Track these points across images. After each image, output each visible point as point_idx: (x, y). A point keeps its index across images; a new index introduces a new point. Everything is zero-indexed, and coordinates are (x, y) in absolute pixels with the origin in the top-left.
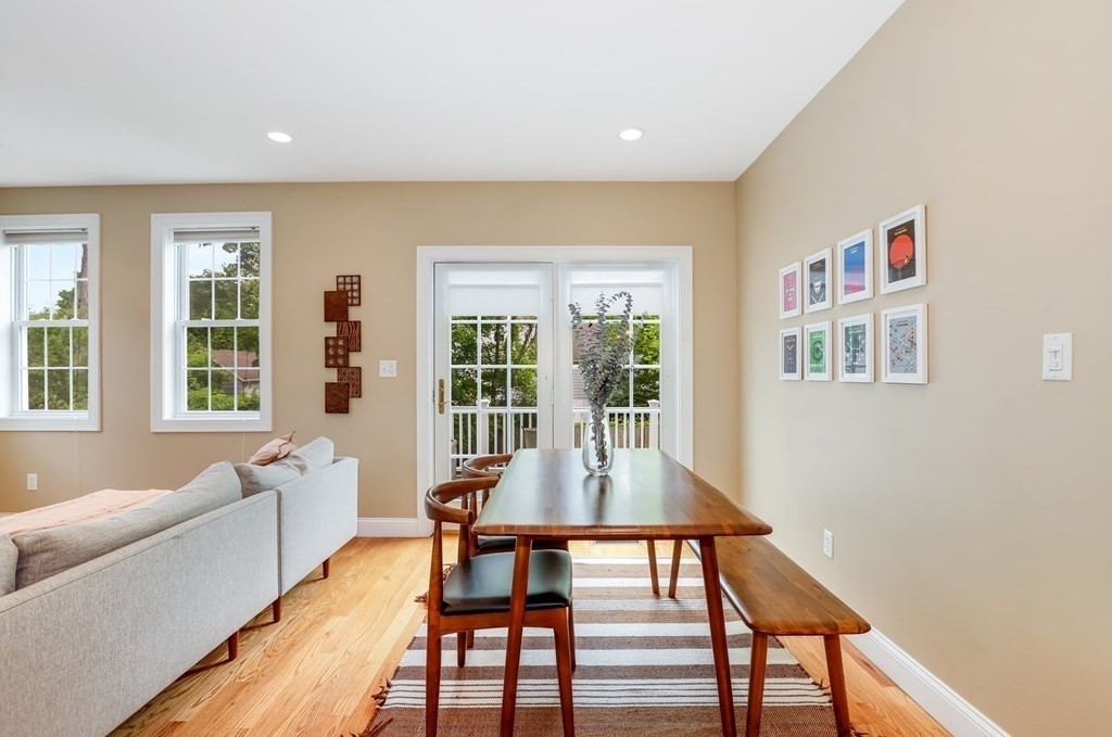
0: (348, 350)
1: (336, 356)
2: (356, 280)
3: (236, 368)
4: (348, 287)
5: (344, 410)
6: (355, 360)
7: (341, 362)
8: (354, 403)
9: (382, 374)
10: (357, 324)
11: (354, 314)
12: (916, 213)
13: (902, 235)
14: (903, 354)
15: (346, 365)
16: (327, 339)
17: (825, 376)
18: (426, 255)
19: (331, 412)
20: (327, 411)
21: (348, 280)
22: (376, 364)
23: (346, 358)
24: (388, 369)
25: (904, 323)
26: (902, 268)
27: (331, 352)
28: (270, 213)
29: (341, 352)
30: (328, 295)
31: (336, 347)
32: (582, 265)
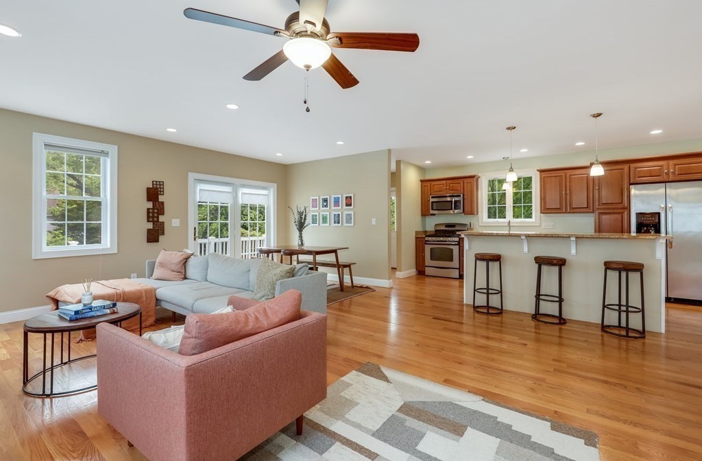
0: (158, 214)
1: (153, 217)
2: (161, 184)
3: (85, 222)
4: (158, 186)
5: (157, 240)
6: (161, 219)
7: (156, 219)
8: (161, 238)
9: (173, 225)
10: (163, 203)
11: (161, 198)
12: (352, 195)
13: (349, 199)
14: (349, 221)
15: (158, 221)
16: (148, 209)
17: (328, 224)
18: (192, 176)
19: (151, 242)
20: (148, 242)
21: (158, 183)
22: (171, 220)
23: (158, 218)
24: (176, 222)
25: (349, 215)
26: (349, 205)
27: (151, 215)
28: (117, 147)
29: (156, 215)
30: (148, 189)
31: (153, 213)
32: (244, 186)
